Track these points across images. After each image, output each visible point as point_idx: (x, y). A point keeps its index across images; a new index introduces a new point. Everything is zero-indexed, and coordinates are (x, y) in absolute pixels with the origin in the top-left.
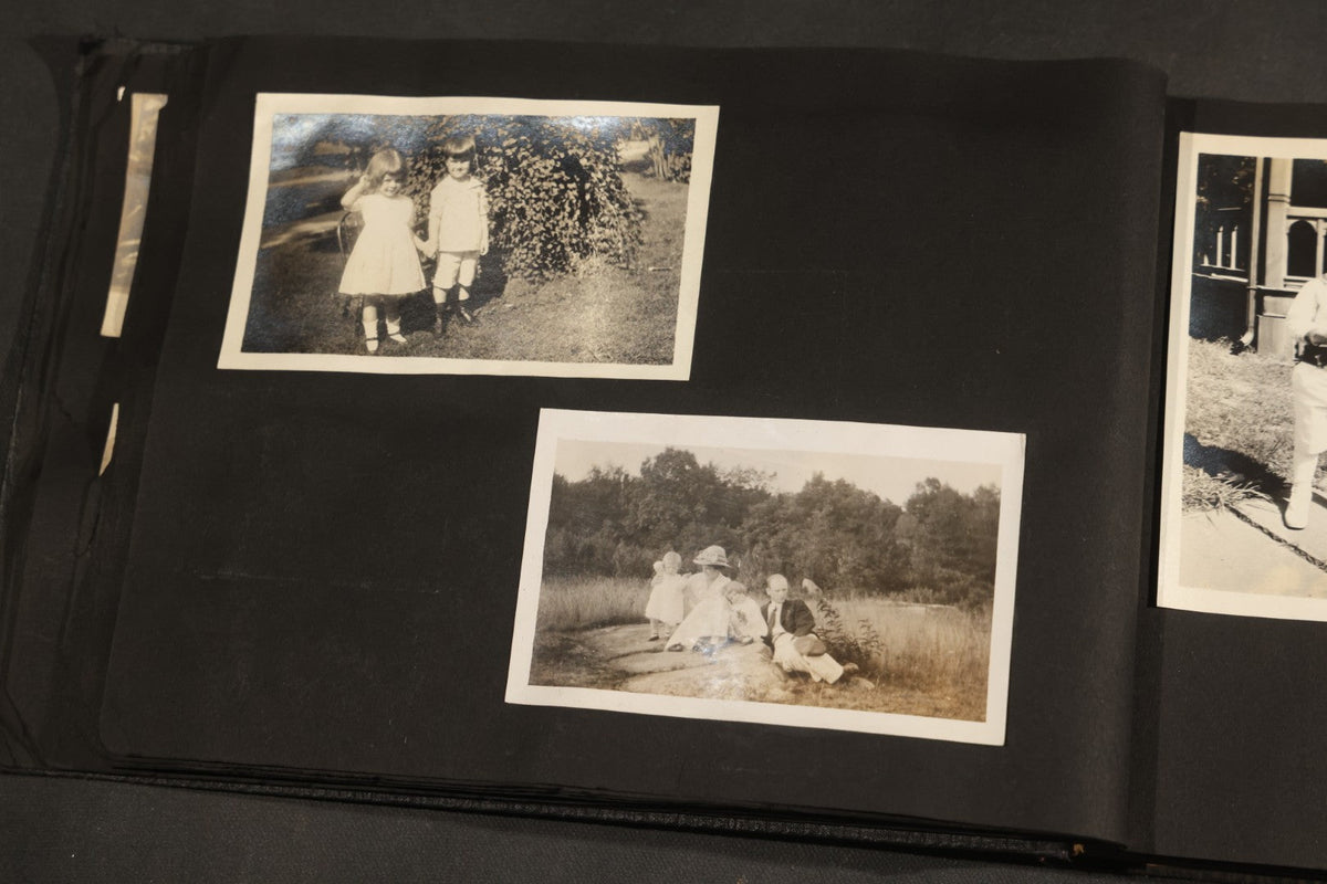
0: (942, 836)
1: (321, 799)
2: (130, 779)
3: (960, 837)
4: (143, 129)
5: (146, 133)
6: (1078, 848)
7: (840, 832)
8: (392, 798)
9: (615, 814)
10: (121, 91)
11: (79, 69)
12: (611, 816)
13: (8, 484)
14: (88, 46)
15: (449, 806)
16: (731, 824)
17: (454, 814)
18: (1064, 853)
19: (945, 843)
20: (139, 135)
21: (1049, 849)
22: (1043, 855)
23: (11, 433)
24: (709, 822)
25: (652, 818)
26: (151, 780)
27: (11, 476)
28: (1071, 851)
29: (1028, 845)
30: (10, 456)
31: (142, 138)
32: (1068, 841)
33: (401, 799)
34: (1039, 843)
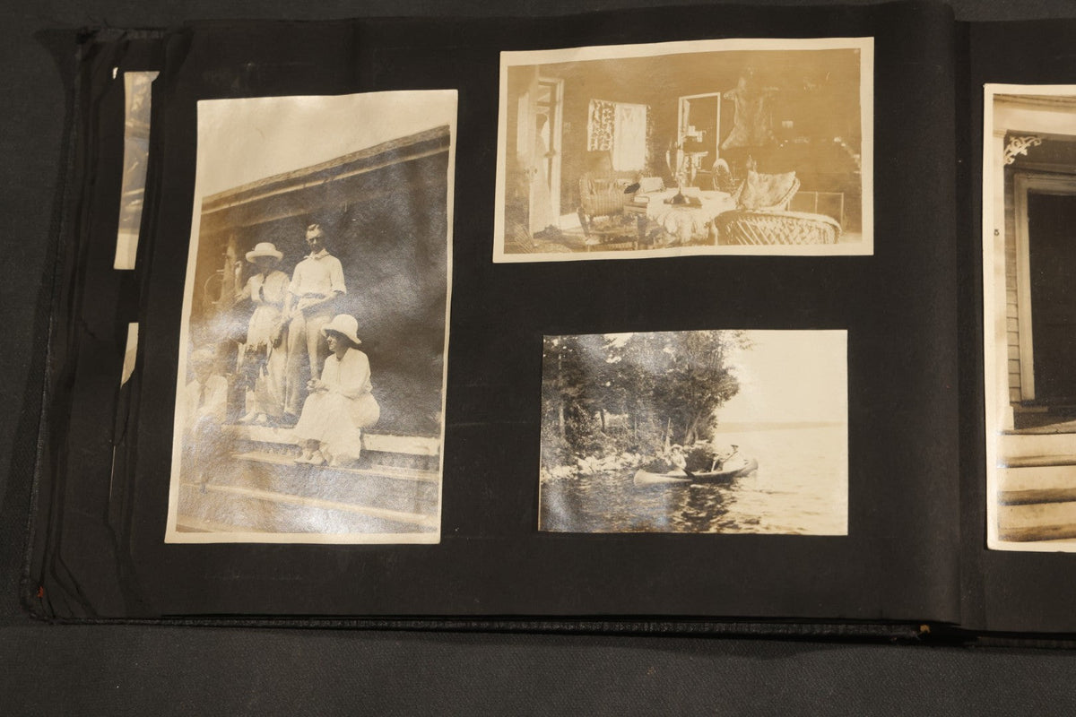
0: (816, 626)
1: (316, 628)
2: (164, 622)
3: (830, 626)
4: (135, 101)
5: (137, 103)
6: (924, 628)
7: (733, 628)
8: (373, 624)
10: (115, 71)
11: (79, 56)
13: (47, 393)
14: (84, 37)
15: (419, 627)
16: (646, 626)
17: (419, 634)
18: (914, 633)
19: (818, 631)
20: (132, 105)
21: (901, 631)
22: (896, 636)
23: (47, 352)
24: (628, 627)
25: (582, 626)
26: (180, 622)
27: (50, 386)
28: (918, 630)
29: (884, 628)
30: (47, 371)
31: (135, 107)
32: (916, 624)
33: (380, 624)
34: (893, 627)
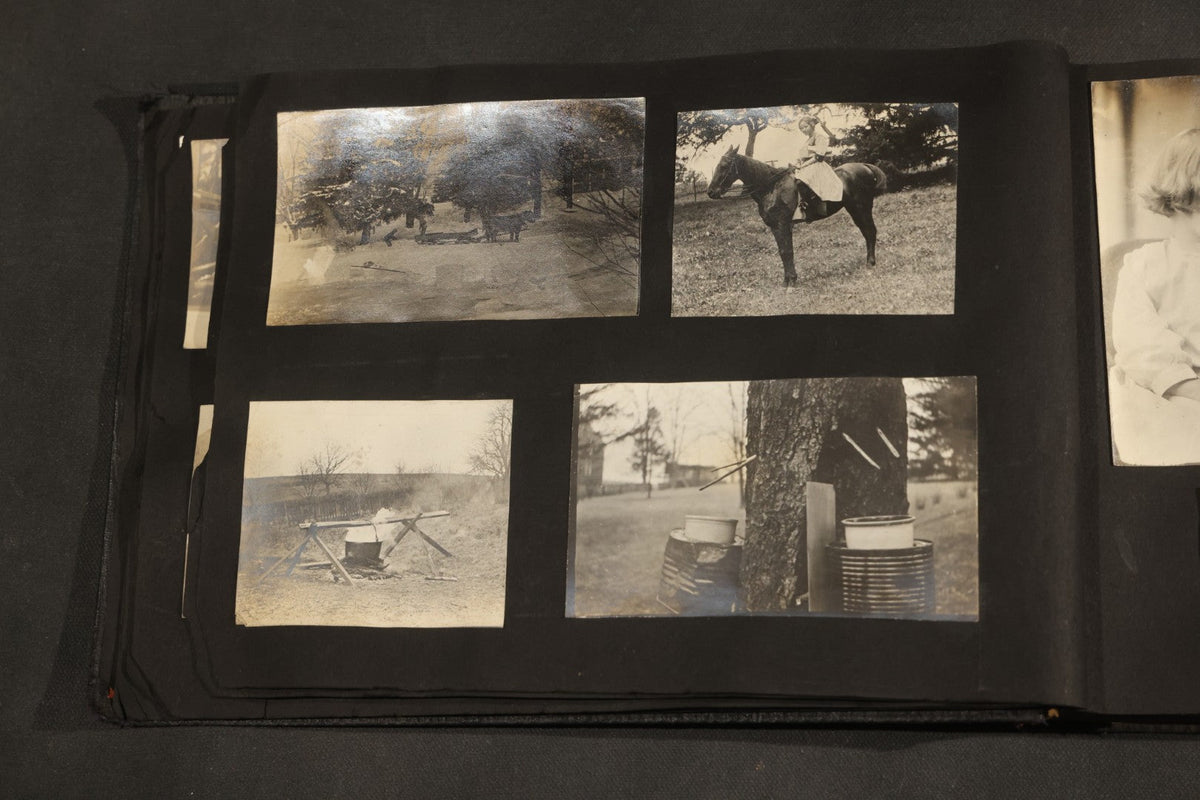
1: (402, 726)
3: (952, 712)
4: (203, 170)
5: (206, 172)
6: (1053, 713)
8: (464, 721)
9: (654, 718)
10: (181, 139)
11: (141, 125)
12: (651, 720)
14: (147, 104)
16: (755, 717)
18: (1041, 718)
19: (938, 719)
21: (1028, 717)
22: (1021, 722)
23: (113, 439)
24: (735, 718)
25: (686, 718)
27: (117, 474)
28: (1046, 715)
29: (1010, 714)
31: (203, 177)
32: (1045, 709)
34: (1020, 712)
